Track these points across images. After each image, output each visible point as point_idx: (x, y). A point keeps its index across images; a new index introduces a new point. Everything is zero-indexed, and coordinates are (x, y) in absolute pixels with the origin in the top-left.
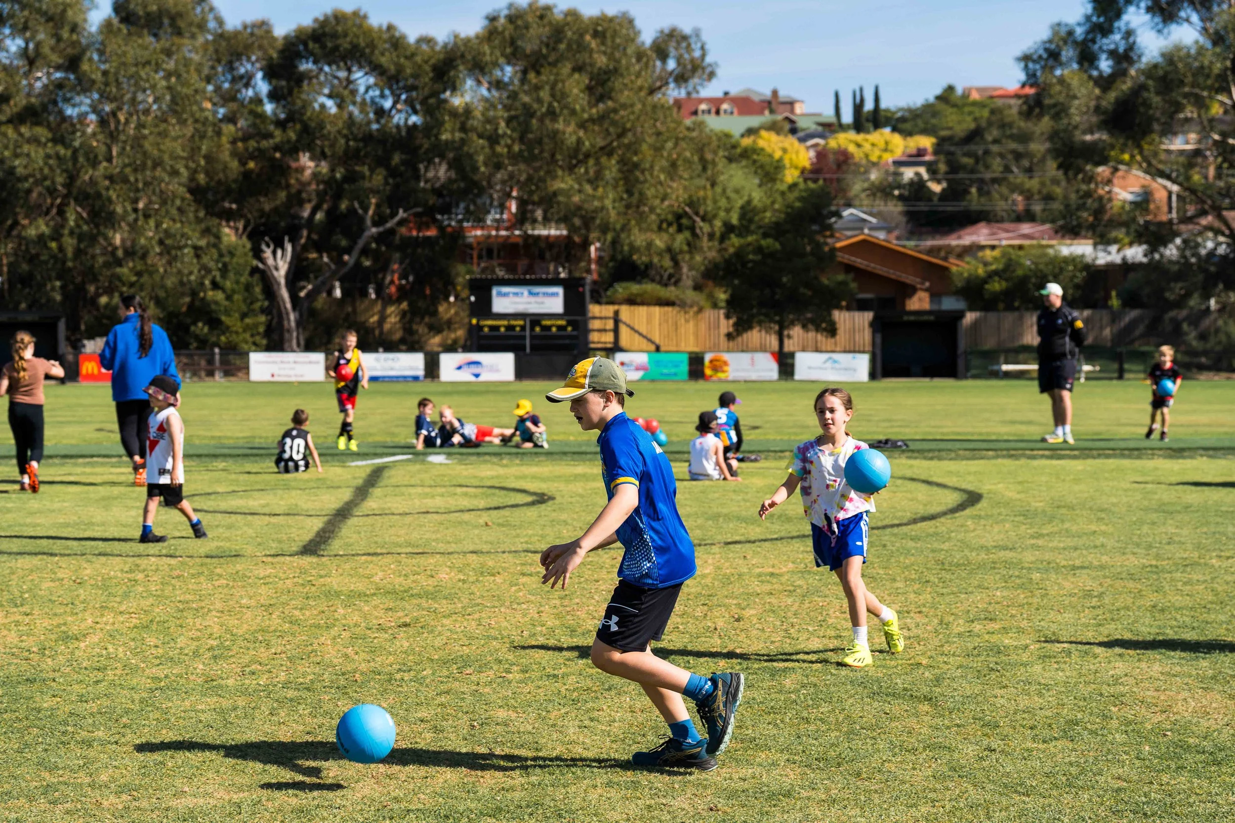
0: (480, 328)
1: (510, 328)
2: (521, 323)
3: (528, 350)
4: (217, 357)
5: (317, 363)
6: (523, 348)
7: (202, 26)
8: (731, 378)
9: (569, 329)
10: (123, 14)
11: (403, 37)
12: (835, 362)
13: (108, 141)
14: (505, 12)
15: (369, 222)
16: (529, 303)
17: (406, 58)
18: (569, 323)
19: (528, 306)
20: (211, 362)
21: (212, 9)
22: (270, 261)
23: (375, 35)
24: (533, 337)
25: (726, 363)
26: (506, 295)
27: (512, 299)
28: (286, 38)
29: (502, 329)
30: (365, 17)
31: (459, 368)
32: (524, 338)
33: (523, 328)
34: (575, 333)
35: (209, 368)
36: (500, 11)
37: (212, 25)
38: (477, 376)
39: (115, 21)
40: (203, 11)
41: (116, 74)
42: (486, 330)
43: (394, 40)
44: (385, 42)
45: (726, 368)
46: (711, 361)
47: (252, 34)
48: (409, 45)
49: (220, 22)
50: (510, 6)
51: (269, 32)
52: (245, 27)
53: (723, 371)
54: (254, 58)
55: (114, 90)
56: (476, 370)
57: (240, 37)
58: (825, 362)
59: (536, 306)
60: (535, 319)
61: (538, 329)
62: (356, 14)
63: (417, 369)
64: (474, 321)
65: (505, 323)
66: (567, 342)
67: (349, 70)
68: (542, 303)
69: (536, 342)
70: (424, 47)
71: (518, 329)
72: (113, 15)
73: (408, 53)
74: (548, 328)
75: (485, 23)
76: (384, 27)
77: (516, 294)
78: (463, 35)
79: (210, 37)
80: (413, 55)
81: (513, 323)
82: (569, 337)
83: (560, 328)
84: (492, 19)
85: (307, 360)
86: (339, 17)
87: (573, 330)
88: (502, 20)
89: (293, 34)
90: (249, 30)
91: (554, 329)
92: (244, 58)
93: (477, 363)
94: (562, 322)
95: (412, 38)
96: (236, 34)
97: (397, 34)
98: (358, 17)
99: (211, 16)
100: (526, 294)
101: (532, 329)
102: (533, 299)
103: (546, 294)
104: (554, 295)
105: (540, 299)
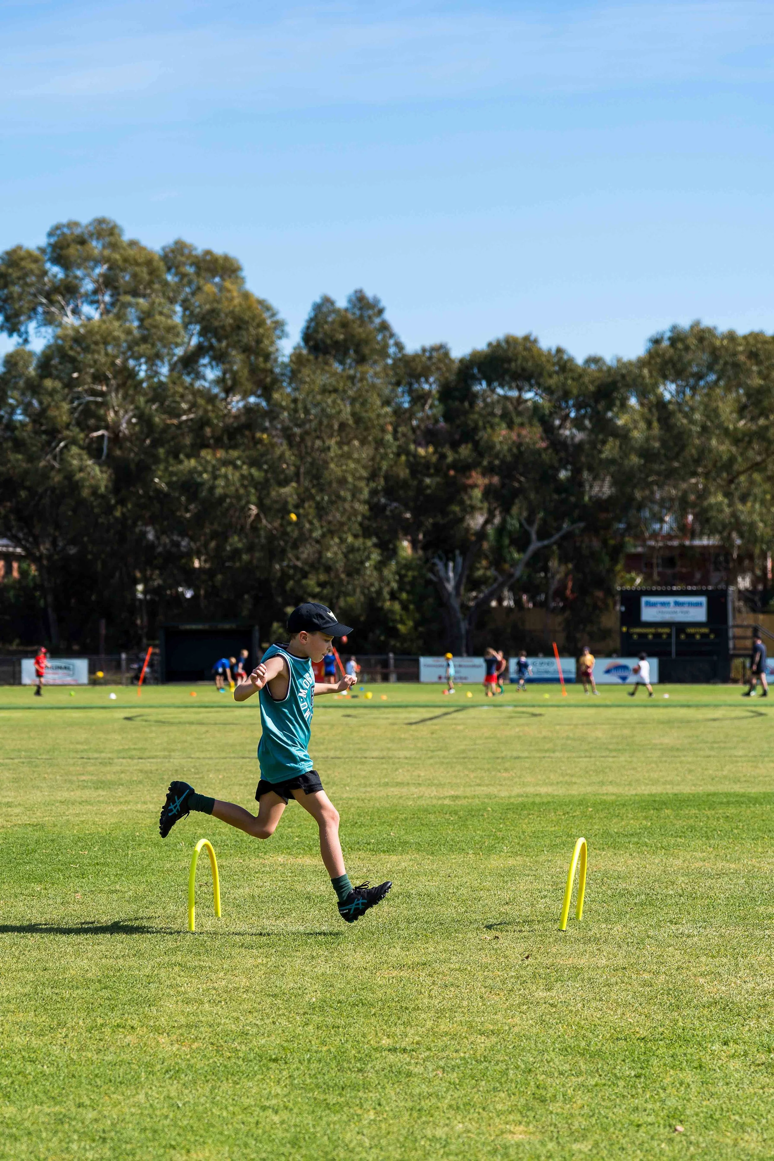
0: (629, 635)
1: (657, 635)
2: (668, 630)
3: (674, 655)
4: (392, 662)
5: (479, 666)
6: (669, 653)
7: (383, 353)
9: (712, 636)
10: (311, 343)
11: (571, 360)
13: (298, 463)
14: (668, 334)
15: (534, 536)
16: (676, 612)
17: (573, 379)
18: (712, 631)
19: (674, 615)
20: (385, 664)
21: (392, 335)
22: (442, 573)
23: (544, 359)
24: (679, 643)
26: (654, 605)
27: (659, 609)
28: (461, 361)
29: (650, 637)
30: (535, 341)
31: (608, 671)
32: (670, 644)
33: (669, 635)
34: (717, 640)
35: (384, 671)
36: (664, 332)
37: (392, 350)
38: (624, 679)
39: (305, 352)
40: (384, 337)
41: (304, 400)
42: (635, 637)
43: (562, 363)
44: (554, 364)
47: (430, 358)
48: (577, 366)
49: (399, 346)
50: (674, 328)
51: (446, 354)
52: (424, 350)
54: (431, 380)
55: (302, 416)
56: (624, 674)
57: (417, 360)
59: (680, 615)
60: (680, 627)
61: (683, 637)
62: (527, 338)
63: (570, 672)
64: (624, 629)
65: (653, 631)
66: (710, 648)
67: (520, 389)
68: (687, 612)
69: (681, 648)
70: (593, 366)
71: (664, 636)
72: (302, 344)
73: (576, 375)
74: (693, 635)
75: (649, 345)
76: (554, 351)
77: (663, 604)
78: (625, 359)
79: (390, 361)
80: (580, 376)
81: (660, 630)
82: (712, 644)
83: (703, 635)
84: (656, 341)
85: (470, 664)
86: (510, 341)
87: (716, 637)
88: (666, 343)
89: (468, 358)
90: (427, 354)
91: (698, 637)
92: (423, 379)
93: (625, 667)
94: (705, 630)
95: (580, 360)
96: (415, 357)
97: (565, 357)
98: (529, 342)
99: (391, 342)
100: (672, 604)
101: (678, 636)
102: (678, 609)
103: (691, 604)
104: (698, 605)
105: (685, 609)
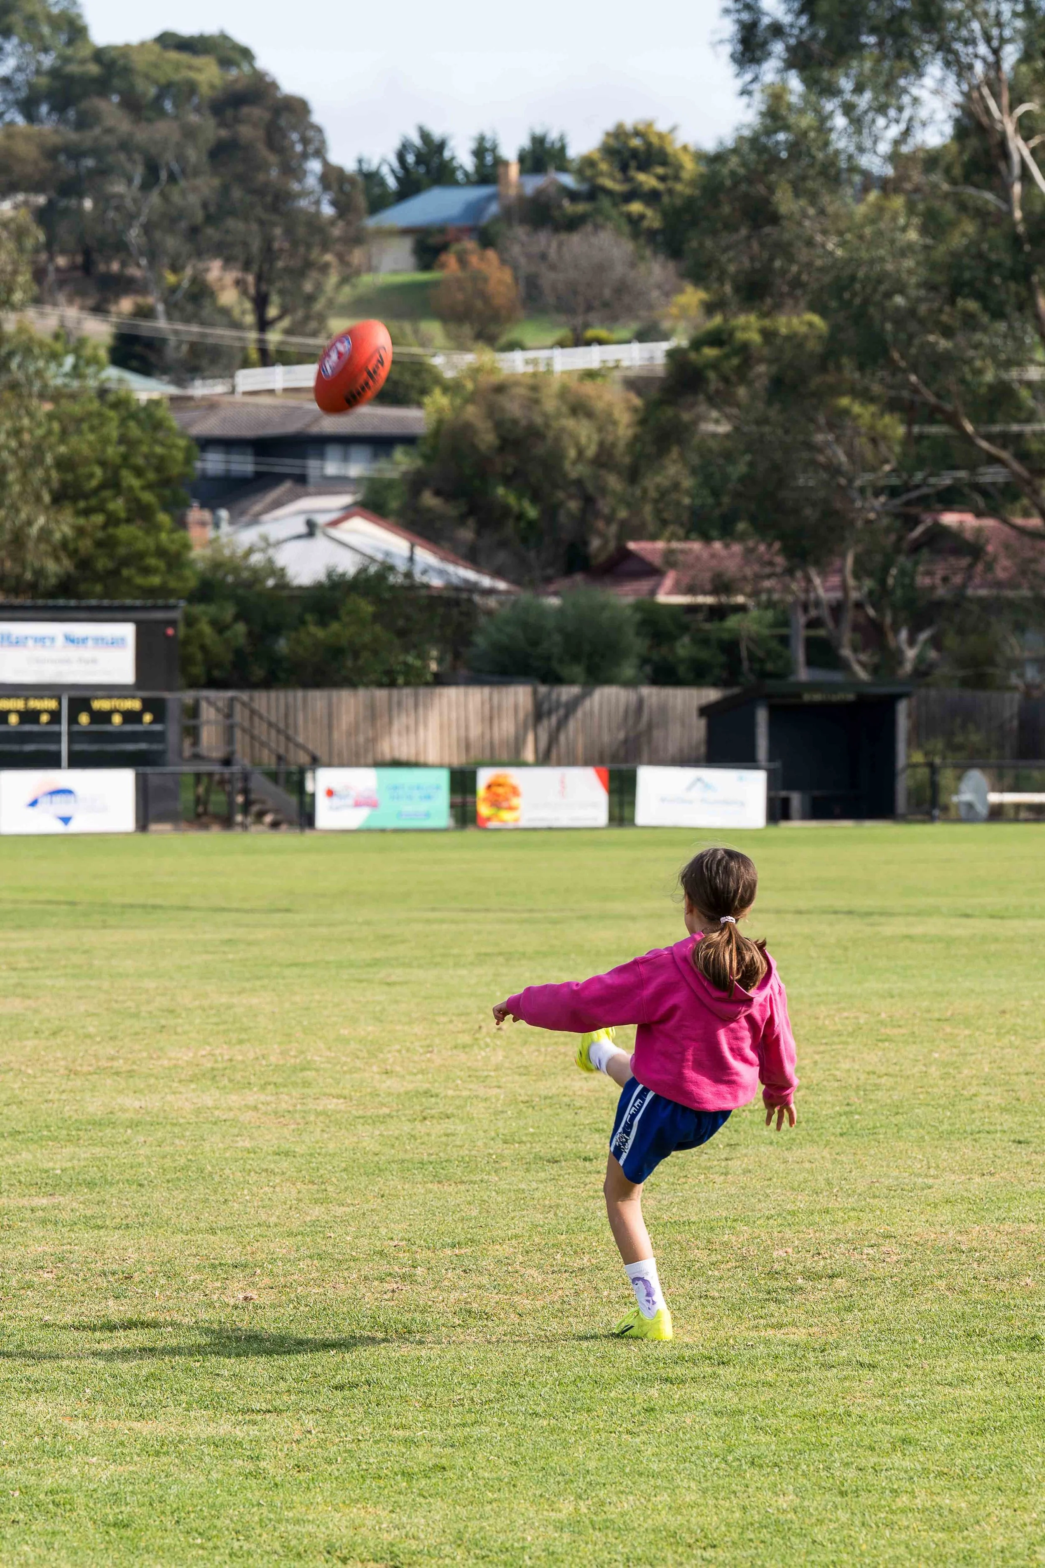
1: (29, 716)
2: (52, 704)
3: (64, 764)
6: (52, 761)
8: (523, 823)
9: (147, 718)
12: (707, 786)
16: (68, 661)
18: (149, 705)
19: (65, 668)
24: (73, 737)
25: (515, 791)
26: (19, 641)
27: (32, 651)
29: (13, 719)
31: (34, 803)
32: (56, 736)
33: (55, 716)
34: (158, 727)
38: (66, 820)
45: (515, 801)
46: (489, 787)
53: (511, 808)
58: (689, 788)
60: (80, 697)
61: (84, 719)
65: (19, 704)
66: (143, 746)
68: (94, 661)
69: (78, 747)
71: (45, 718)
74: (104, 717)
77: (40, 640)
81: (35, 704)
82: (148, 736)
83: (130, 717)
87: (154, 722)
91: (117, 719)
93: (66, 793)
94: (135, 705)
100: (60, 641)
101: (73, 719)
102: (73, 652)
103: (100, 641)
104: (116, 642)
105: (87, 653)
